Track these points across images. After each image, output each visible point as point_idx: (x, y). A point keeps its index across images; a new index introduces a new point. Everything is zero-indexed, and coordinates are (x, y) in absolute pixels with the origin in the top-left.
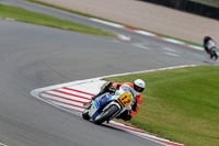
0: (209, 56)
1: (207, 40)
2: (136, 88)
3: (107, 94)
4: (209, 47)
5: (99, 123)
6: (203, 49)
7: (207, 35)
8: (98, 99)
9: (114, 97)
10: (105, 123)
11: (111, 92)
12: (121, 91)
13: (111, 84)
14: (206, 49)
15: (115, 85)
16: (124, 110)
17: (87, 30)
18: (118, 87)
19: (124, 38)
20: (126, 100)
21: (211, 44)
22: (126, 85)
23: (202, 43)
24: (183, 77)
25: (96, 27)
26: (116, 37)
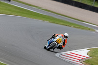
5: (48, 50)
15: (56, 35)
16: (59, 45)
20: (59, 41)
22: (60, 35)
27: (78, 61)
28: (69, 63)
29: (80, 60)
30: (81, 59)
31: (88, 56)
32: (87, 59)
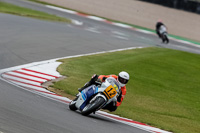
0: (161, 40)
1: (159, 25)
2: (121, 80)
3: (93, 86)
4: (161, 32)
6: (155, 34)
7: (159, 21)
8: (85, 91)
9: (100, 89)
10: (92, 114)
11: (97, 84)
12: (107, 84)
13: (96, 77)
14: (158, 33)
15: (101, 77)
16: (110, 100)
17: (43, 16)
18: (104, 79)
19: (77, 23)
20: (112, 92)
21: (163, 29)
22: (111, 77)
23: (155, 28)
24: (132, 58)
25: (51, 13)
26: (70, 22)
27: (39, 84)
28: (21, 89)
29: (42, 83)
30: (44, 81)
31: (58, 75)
32: (57, 80)
